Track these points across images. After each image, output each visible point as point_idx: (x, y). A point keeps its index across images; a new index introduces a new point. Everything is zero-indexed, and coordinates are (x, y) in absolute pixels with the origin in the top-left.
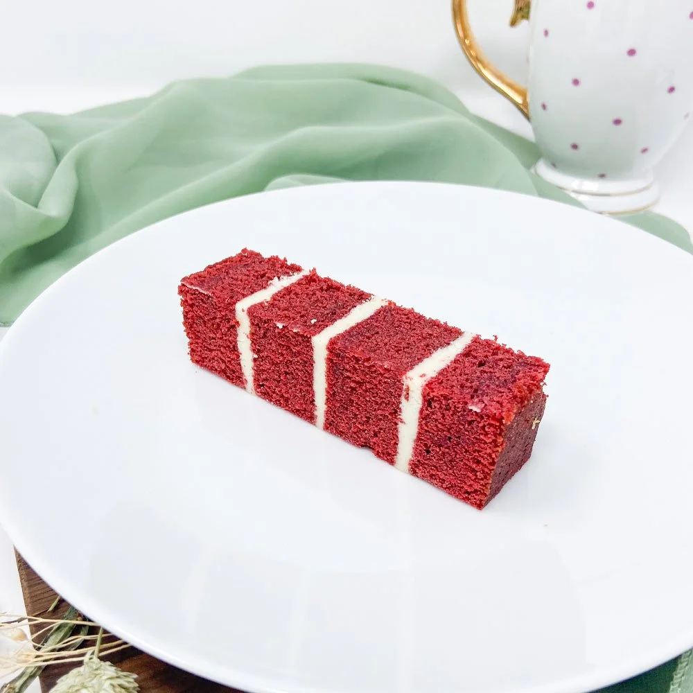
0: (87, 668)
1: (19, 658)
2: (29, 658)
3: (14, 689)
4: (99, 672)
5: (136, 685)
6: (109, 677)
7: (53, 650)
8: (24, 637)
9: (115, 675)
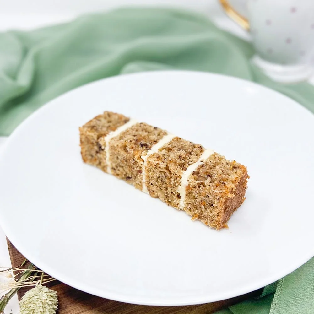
0: (37, 288)
1: (9, 285)
2: (13, 285)
3: (7, 297)
4: (42, 290)
5: (57, 295)
6: (46, 292)
7: (23, 282)
8: (11, 276)
9: (48, 291)
